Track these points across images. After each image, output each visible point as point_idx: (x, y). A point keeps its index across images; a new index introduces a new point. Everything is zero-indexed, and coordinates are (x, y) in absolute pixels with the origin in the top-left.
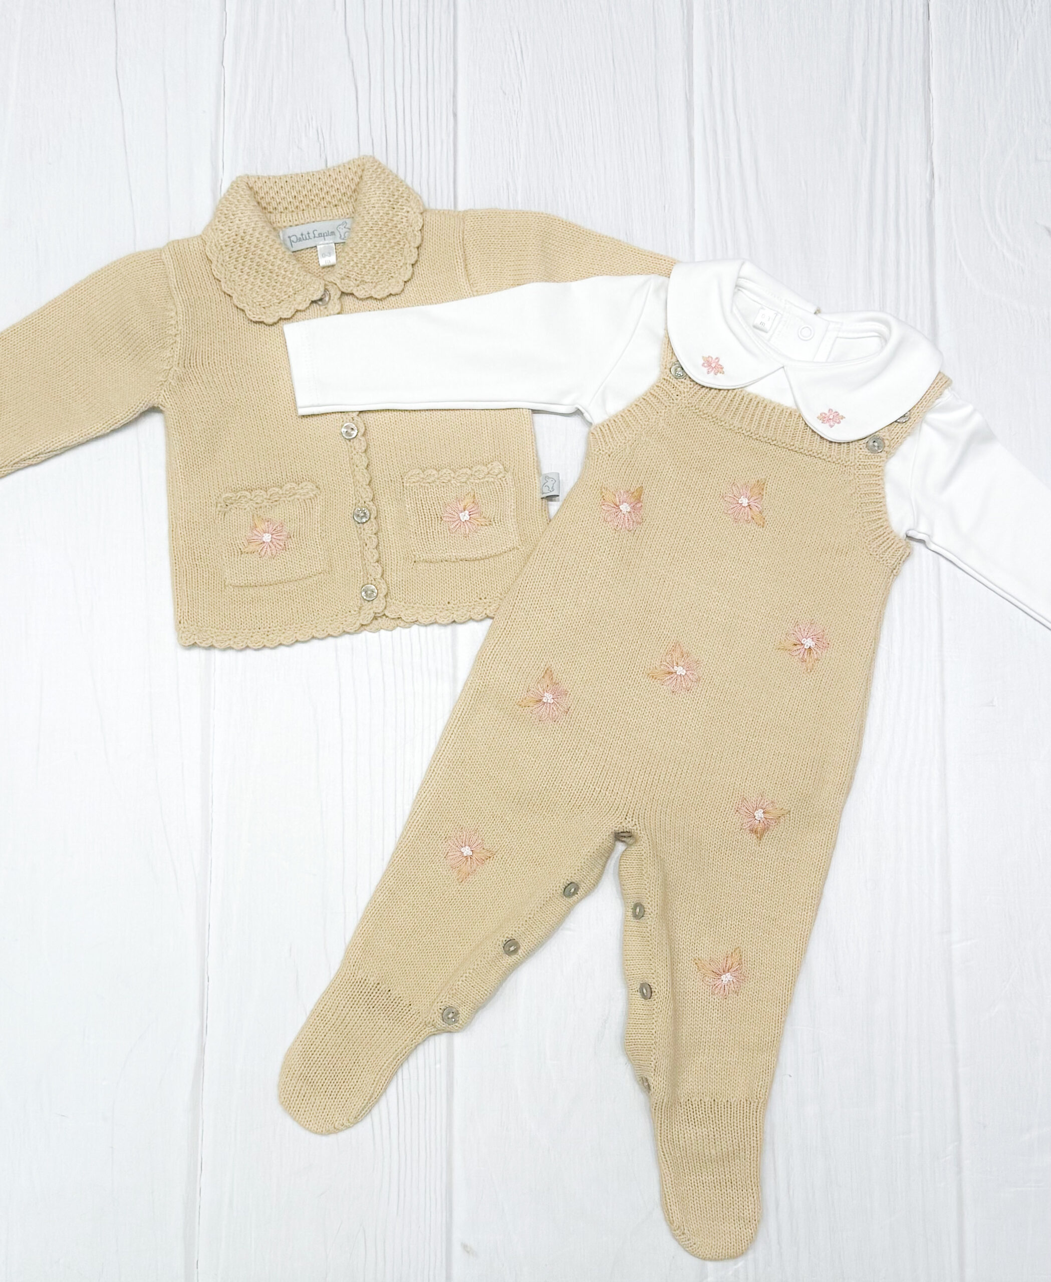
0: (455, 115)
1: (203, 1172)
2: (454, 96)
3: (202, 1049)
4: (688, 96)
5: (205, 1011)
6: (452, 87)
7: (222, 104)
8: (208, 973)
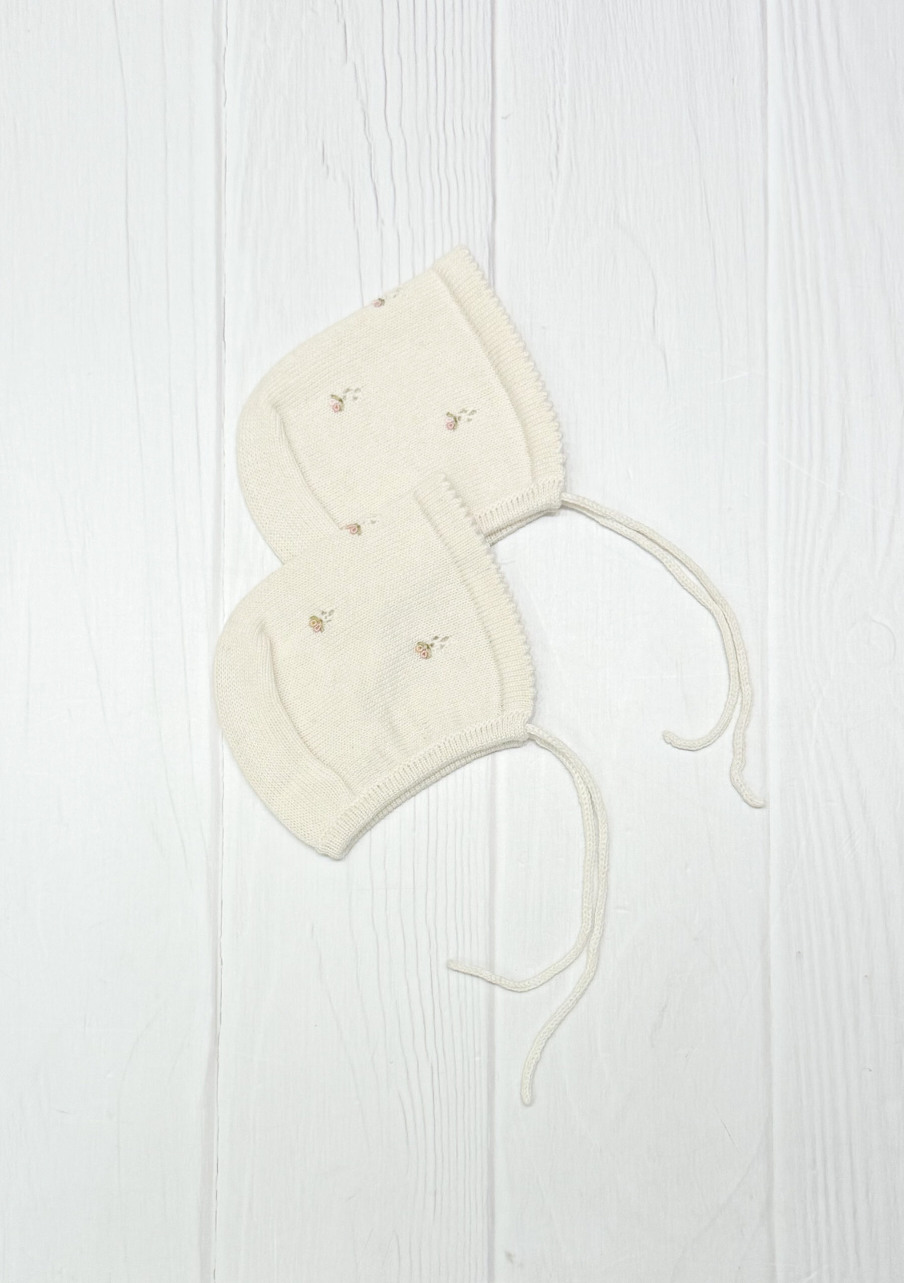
1: (219, 1173)
3: (216, 1039)
5: (219, 994)
8: (221, 956)
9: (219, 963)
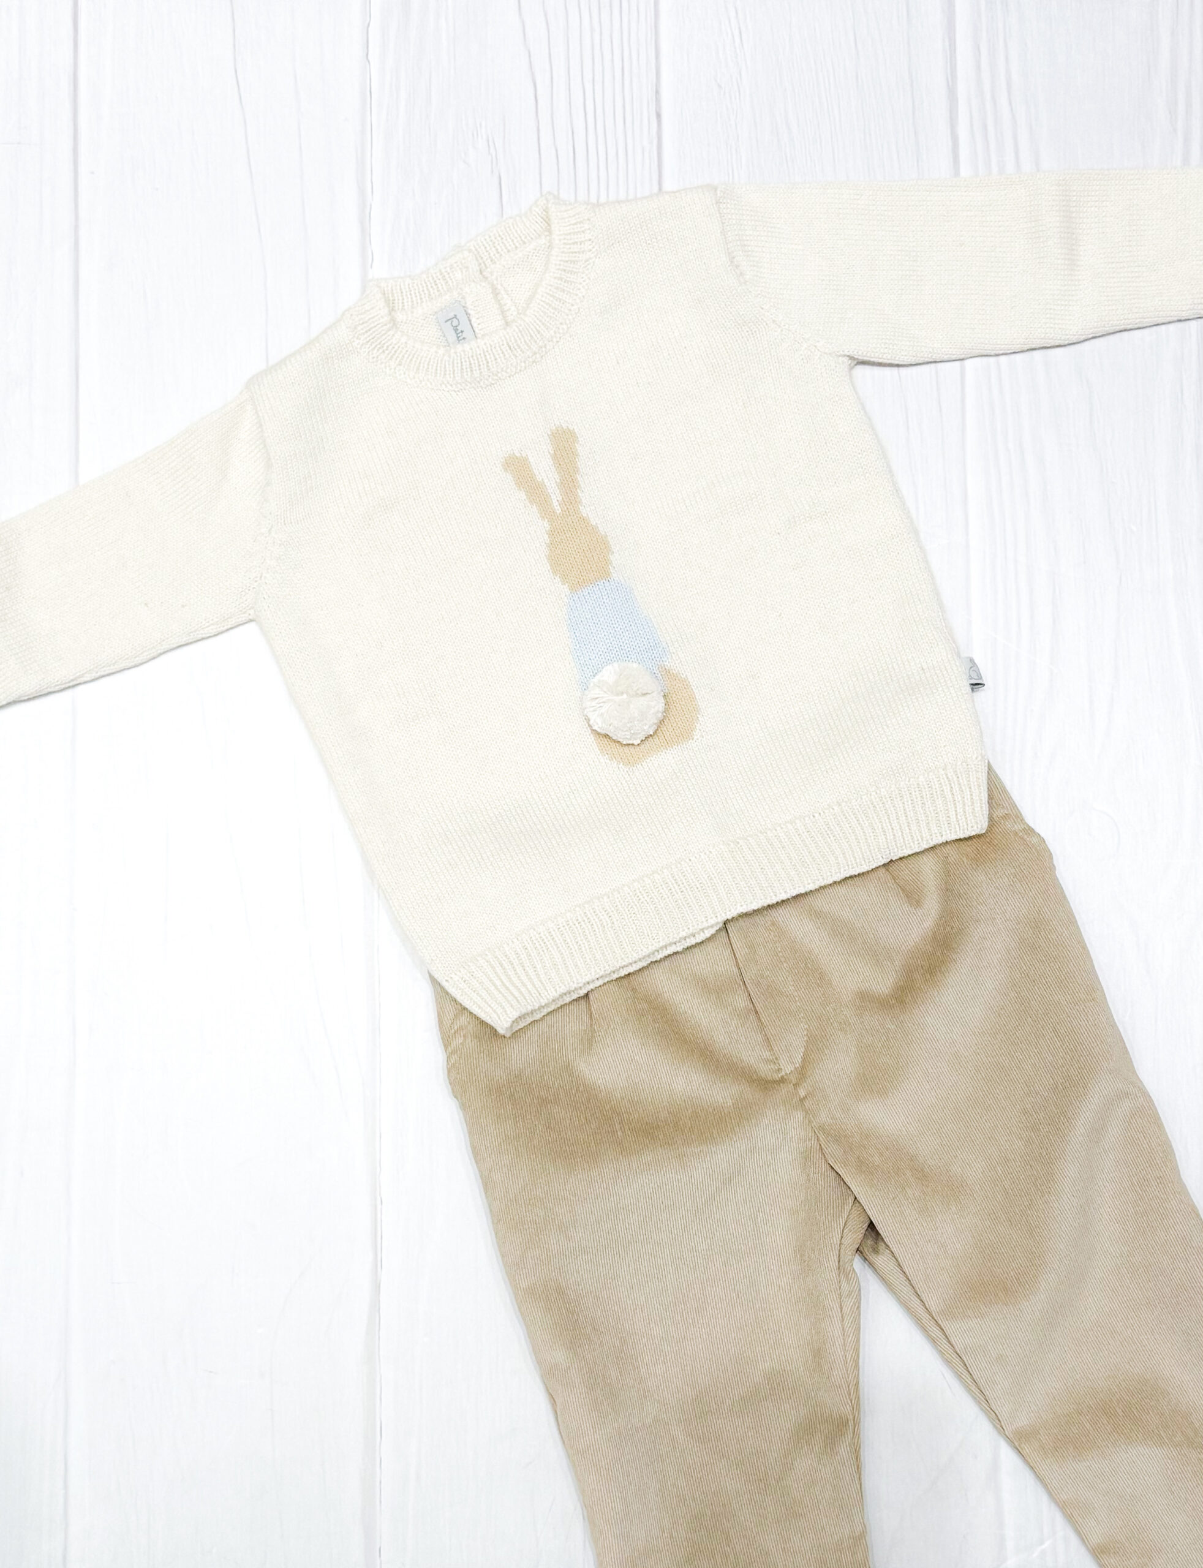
0: (659, 116)
1: (383, 1438)
2: (657, 92)
3: (377, 1287)
4: (950, 83)
5: (379, 1237)
6: (655, 80)
7: (369, 109)
8: (380, 1194)
9: (379, 1202)
